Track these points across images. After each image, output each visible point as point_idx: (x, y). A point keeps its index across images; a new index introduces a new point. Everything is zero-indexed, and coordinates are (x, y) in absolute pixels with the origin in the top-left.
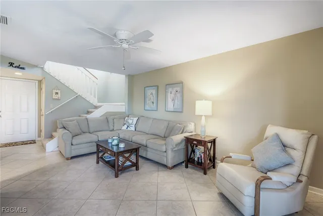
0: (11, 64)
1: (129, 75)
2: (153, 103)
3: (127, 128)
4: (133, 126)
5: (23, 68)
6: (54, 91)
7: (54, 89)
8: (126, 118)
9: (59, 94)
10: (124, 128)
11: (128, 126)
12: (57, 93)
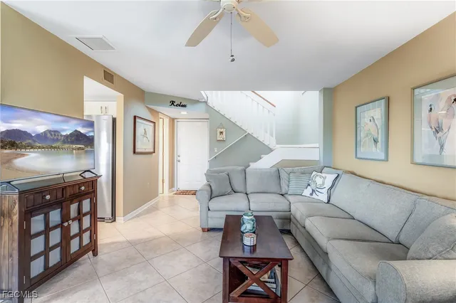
0: (173, 103)
1: (325, 89)
2: (376, 141)
3: (312, 194)
4: (325, 191)
5: (184, 106)
6: (220, 130)
7: (218, 128)
8: (314, 173)
9: (224, 133)
10: (307, 192)
11: (313, 191)
12: (221, 133)
